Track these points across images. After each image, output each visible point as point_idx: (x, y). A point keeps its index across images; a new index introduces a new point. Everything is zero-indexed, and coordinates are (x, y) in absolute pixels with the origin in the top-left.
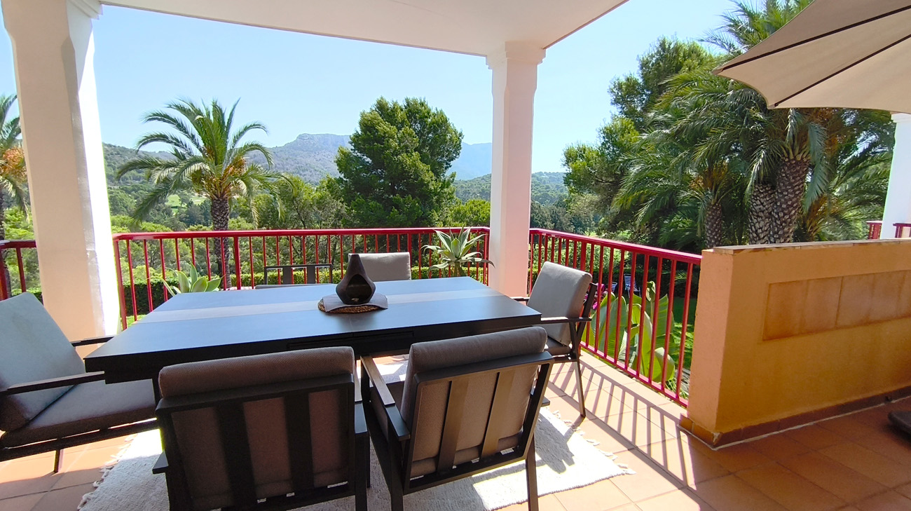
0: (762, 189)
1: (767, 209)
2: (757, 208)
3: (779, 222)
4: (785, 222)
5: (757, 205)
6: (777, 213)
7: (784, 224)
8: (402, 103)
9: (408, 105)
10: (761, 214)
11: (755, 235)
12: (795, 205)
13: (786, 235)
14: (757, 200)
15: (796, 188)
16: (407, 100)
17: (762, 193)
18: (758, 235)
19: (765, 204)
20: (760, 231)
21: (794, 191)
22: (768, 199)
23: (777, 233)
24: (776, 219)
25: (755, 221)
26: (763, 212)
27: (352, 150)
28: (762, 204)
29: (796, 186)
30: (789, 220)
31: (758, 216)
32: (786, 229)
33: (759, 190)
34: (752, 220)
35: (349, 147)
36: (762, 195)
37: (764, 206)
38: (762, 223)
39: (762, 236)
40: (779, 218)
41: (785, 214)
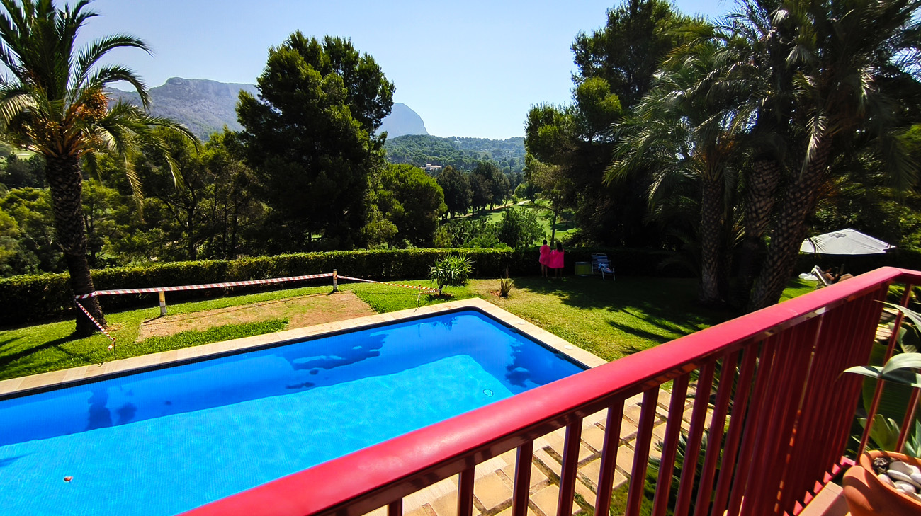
0: (766, 166)
1: (770, 187)
2: (759, 186)
3: (794, 203)
4: (801, 203)
5: (759, 183)
6: (794, 194)
7: (799, 206)
8: (321, 43)
9: (328, 45)
10: (763, 193)
11: (754, 215)
12: (813, 185)
13: (799, 218)
14: (760, 177)
15: (818, 167)
16: (327, 39)
17: (766, 170)
18: (758, 215)
19: (768, 182)
20: (760, 211)
21: (816, 170)
22: (771, 176)
23: (789, 215)
24: (791, 200)
25: (756, 200)
26: (765, 190)
27: (259, 96)
28: (764, 182)
29: (818, 164)
30: (805, 201)
31: (760, 195)
32: (801, 211)
33: (762, 167)
34: (751, 198)
35: (256, 94)
36: (766, 173)
37: (767, 184)
38: (763, 203)
39: (761, 216)
40: (795, 199)
41: (802, 195)
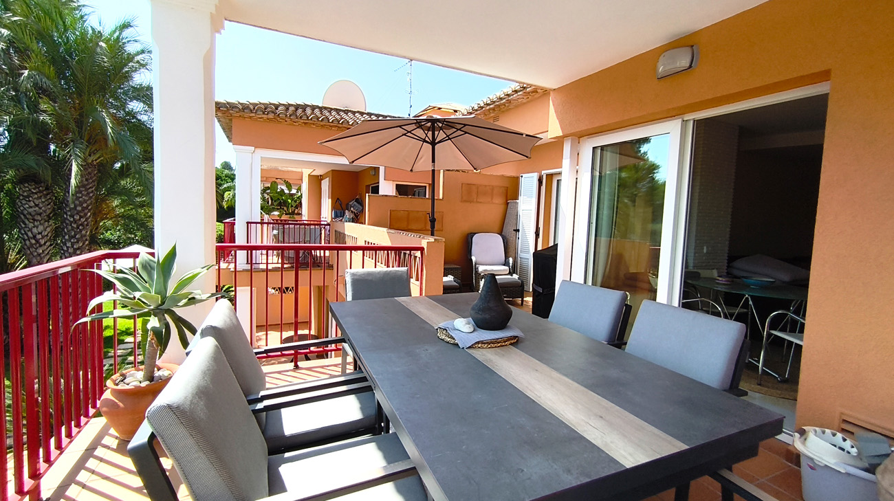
0: (34, 189)
1: (45, 211)
2: (30, 210)
3: (75, 226)
4: (82, 225)
5: (31, 207)
6: (72, 216)
7: (81, 227)
10: (39, 218)
11: (33, 241)
12: (90, 208)
13: (84, 239)
14: (30, 201)
15: (90, 190)
17: (36, 193)
18: (37, 241)
19: (41, 205)
20: (40, 236)
21: (88, 194)
22: (43, 200)
23: (74, 237)
24: (71, 222)
25: (31, 225)
26: (40, 214)
28: (37, 205)
29: (90, 188)
30: (86, 223)
31: (34, 220)
32: (84, 232)
33: (30, 190)
34: (25, 224)
36: (36, 196)
37: (40, 208)
38: (41, 228)
39: (42, 242)
40: (75, 221)
41: (81, 217)
